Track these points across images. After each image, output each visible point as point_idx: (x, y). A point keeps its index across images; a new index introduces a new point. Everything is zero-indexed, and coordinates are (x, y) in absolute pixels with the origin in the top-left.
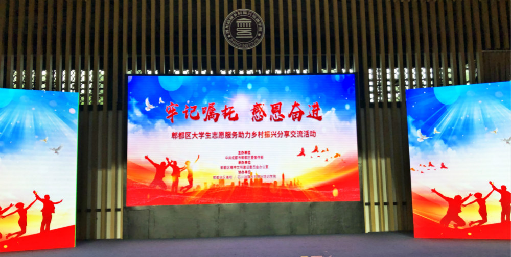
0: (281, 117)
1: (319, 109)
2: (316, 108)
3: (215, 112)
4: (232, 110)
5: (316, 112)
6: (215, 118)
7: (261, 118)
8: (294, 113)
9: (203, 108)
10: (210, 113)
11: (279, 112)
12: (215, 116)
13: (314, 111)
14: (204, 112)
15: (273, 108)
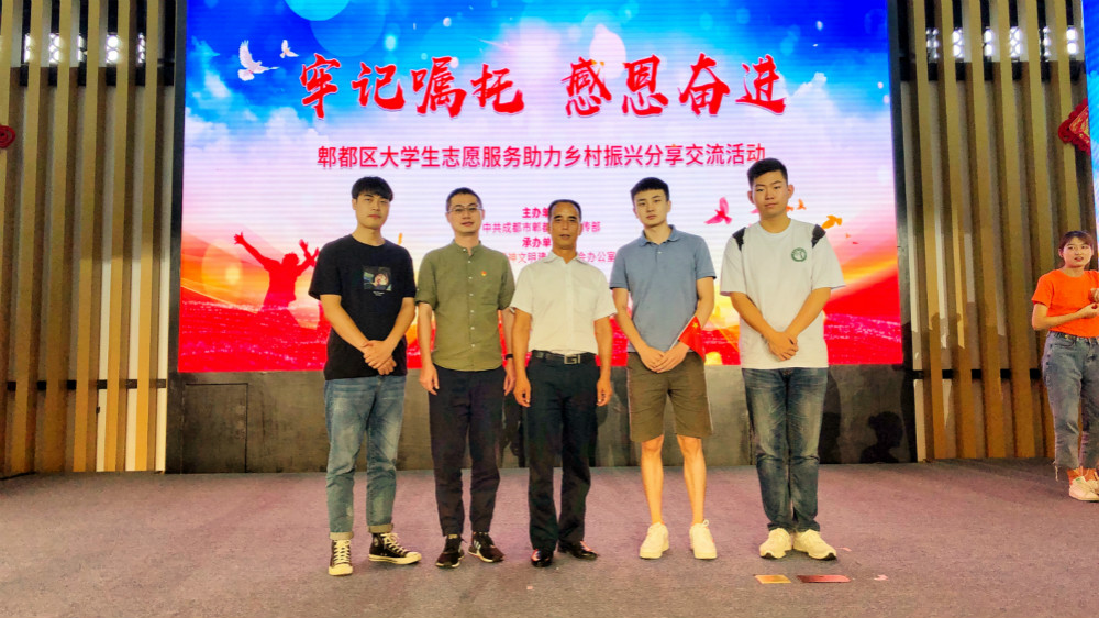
0: (656, 104)
1: (777, 78)
2: (766, 75)
3: (453, 86)
4: (502, 82)
5: (765, 87)
6: (451, 104)
7: (593, 104)
8: (696, 89)
9: (415, 74)
10: (438, 89)
11: (652, 85)
12: (452, 97)
13: (758, 84)
14: (418, 85)
15: (632, 74)
